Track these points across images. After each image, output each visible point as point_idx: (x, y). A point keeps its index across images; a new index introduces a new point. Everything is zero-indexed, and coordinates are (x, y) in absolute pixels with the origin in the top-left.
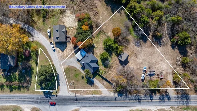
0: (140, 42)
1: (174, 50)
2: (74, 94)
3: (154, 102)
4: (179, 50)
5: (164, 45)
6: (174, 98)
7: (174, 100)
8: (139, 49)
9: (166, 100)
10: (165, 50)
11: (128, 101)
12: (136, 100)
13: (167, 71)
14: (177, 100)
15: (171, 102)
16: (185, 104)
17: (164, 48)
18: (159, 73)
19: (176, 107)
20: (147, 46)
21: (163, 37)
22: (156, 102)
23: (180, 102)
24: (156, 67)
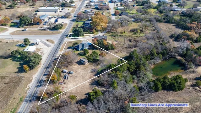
0: (95, 72)
1: (85, 95)
2: (64, 42)
3: (41, 76)
4: (85, 99)
5: (91, 87)
6: (37, 90)
7: (35, 90)
8: (90, 71)
9: (38, 85)
10: (86, 87)
11: (49, 62)
12: (48, 66)
13: (65, 88)
14: (33, 92)
15: (35, 88)
16: (26, 99)
17: (88, 87)
18: (65, 82)
19: (27, 92)
20: (91, 76)
21: (99, 87)
22: (40, 77)
23: (31, 94)
24: (72, 80)
